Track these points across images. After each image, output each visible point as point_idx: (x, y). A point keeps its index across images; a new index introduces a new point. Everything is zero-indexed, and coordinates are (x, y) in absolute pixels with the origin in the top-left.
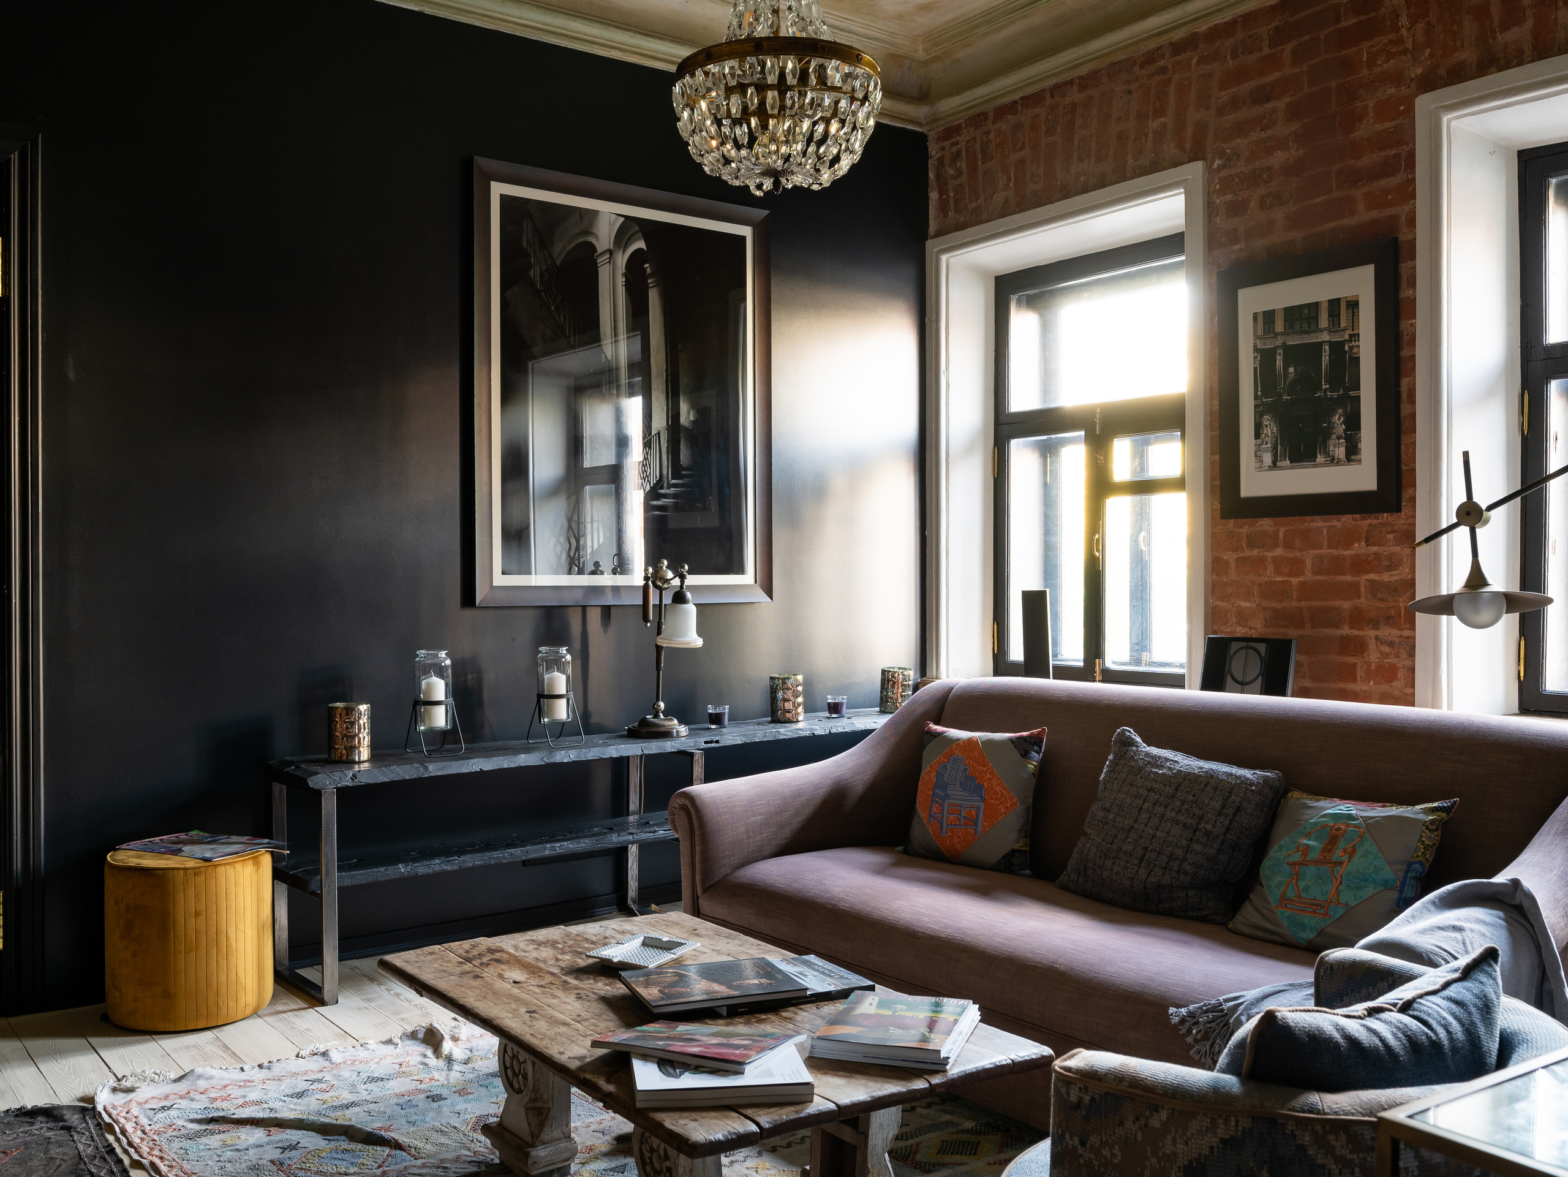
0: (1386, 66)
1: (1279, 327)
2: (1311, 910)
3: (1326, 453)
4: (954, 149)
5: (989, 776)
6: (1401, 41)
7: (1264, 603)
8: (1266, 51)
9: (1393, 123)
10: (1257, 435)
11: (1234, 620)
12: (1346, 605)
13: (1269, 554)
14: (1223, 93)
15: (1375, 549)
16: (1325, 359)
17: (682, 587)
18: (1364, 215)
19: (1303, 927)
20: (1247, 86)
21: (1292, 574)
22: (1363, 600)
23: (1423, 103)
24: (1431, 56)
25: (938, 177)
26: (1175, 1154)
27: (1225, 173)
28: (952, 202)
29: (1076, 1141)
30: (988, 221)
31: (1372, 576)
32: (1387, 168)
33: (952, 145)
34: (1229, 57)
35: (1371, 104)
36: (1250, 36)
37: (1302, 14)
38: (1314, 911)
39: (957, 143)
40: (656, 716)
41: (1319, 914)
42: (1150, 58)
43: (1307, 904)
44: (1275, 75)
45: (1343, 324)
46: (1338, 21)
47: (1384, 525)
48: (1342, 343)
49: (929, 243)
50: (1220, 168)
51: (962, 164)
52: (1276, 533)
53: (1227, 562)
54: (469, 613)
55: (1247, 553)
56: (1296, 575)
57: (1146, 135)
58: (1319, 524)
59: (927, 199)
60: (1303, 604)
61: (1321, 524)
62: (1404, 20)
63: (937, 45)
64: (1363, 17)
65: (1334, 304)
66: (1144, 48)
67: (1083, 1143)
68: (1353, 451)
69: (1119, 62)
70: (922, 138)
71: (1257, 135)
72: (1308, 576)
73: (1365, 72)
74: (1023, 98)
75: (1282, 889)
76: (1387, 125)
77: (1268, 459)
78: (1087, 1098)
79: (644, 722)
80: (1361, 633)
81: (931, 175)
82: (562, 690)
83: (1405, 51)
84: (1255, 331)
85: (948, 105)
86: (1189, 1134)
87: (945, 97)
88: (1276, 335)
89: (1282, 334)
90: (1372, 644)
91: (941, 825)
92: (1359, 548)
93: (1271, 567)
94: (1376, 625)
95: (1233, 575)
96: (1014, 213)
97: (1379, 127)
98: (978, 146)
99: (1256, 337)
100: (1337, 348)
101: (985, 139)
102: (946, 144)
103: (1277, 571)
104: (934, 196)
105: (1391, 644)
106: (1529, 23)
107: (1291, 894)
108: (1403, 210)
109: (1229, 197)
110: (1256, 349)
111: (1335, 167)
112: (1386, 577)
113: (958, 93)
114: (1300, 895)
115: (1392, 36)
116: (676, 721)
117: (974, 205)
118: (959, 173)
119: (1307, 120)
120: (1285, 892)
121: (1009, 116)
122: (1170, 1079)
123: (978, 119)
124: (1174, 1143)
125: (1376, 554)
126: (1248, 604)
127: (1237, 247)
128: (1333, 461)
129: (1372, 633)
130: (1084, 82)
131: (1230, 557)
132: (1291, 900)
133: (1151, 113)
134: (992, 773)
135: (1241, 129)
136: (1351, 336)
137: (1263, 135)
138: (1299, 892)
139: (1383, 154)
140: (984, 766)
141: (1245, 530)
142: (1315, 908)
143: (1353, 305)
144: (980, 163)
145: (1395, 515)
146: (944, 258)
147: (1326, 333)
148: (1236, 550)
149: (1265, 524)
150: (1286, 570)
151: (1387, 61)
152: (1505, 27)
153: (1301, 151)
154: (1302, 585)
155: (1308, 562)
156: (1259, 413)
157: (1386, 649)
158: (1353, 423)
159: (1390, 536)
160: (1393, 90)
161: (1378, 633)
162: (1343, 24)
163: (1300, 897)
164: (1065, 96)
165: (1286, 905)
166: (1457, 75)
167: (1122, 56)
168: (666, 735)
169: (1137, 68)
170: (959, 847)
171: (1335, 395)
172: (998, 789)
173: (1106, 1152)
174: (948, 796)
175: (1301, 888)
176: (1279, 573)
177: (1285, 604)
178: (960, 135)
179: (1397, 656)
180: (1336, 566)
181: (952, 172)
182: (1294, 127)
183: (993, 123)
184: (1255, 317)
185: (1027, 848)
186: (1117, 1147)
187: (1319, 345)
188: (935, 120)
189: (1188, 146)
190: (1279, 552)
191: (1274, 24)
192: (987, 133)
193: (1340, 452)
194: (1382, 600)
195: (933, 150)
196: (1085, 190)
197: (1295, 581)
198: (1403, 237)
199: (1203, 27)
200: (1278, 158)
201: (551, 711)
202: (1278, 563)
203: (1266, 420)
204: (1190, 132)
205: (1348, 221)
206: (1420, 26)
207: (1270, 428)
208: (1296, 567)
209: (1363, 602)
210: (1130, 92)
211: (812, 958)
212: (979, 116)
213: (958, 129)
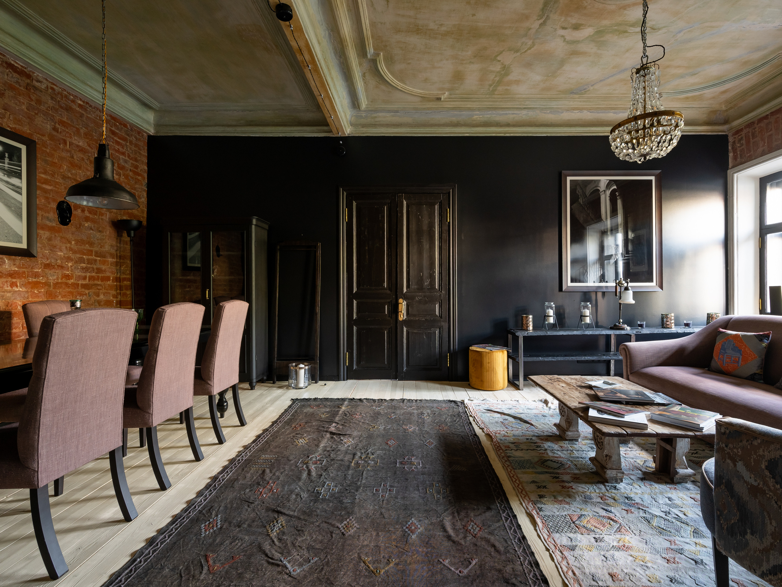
4: (740, 137)
5: (744, 347)
17: (627, 286)
25: (733, 148)
26: (764, 455)
28: (739, 156)
29: (724, 445)
30: (755, 159)
33: (739, 136)
39: (741, 135)
40: (619, 323)
49: (729, 171)
51: (744, 142)
54: (561, 293)
59: (728, 156)
63: (730, 103)
67: (726, 446)
70: (726, 136)
74: (771, 113)
78: (728, 431)
79: (615, 325)
81: (730, 148)
82: (588, 314)
85: (736, 123)
86: (770, 450)
87: (735, 121)
91: (723, 362)
96: (767, 154)
98: (750, 134)
101: (753, 131)
102: (736, 136)
104: (731, 155)
116: (626, 325)
117: (749, 154)
118: (742, 145)
121: (765, 120)
122: (763, 430)
123: (750, 125)
124: (764, 451)
134: (746, 346)
140: (742, 343)
144: (751, 139)
146: (735, 175)
168: (623, 329)
170: (731, 370)
172: (748, 351)
173: (735, 450)
174: (726, 353)
178: (742, 132)
181: (739, 145)
185: (762, 373)
186: (740, 449)
188: (731, 129)
192: (755, 129)
195: (731, 139)
201: (584, 320)
211: (660, 394)
212: (750, 123)
213: (741, 130)
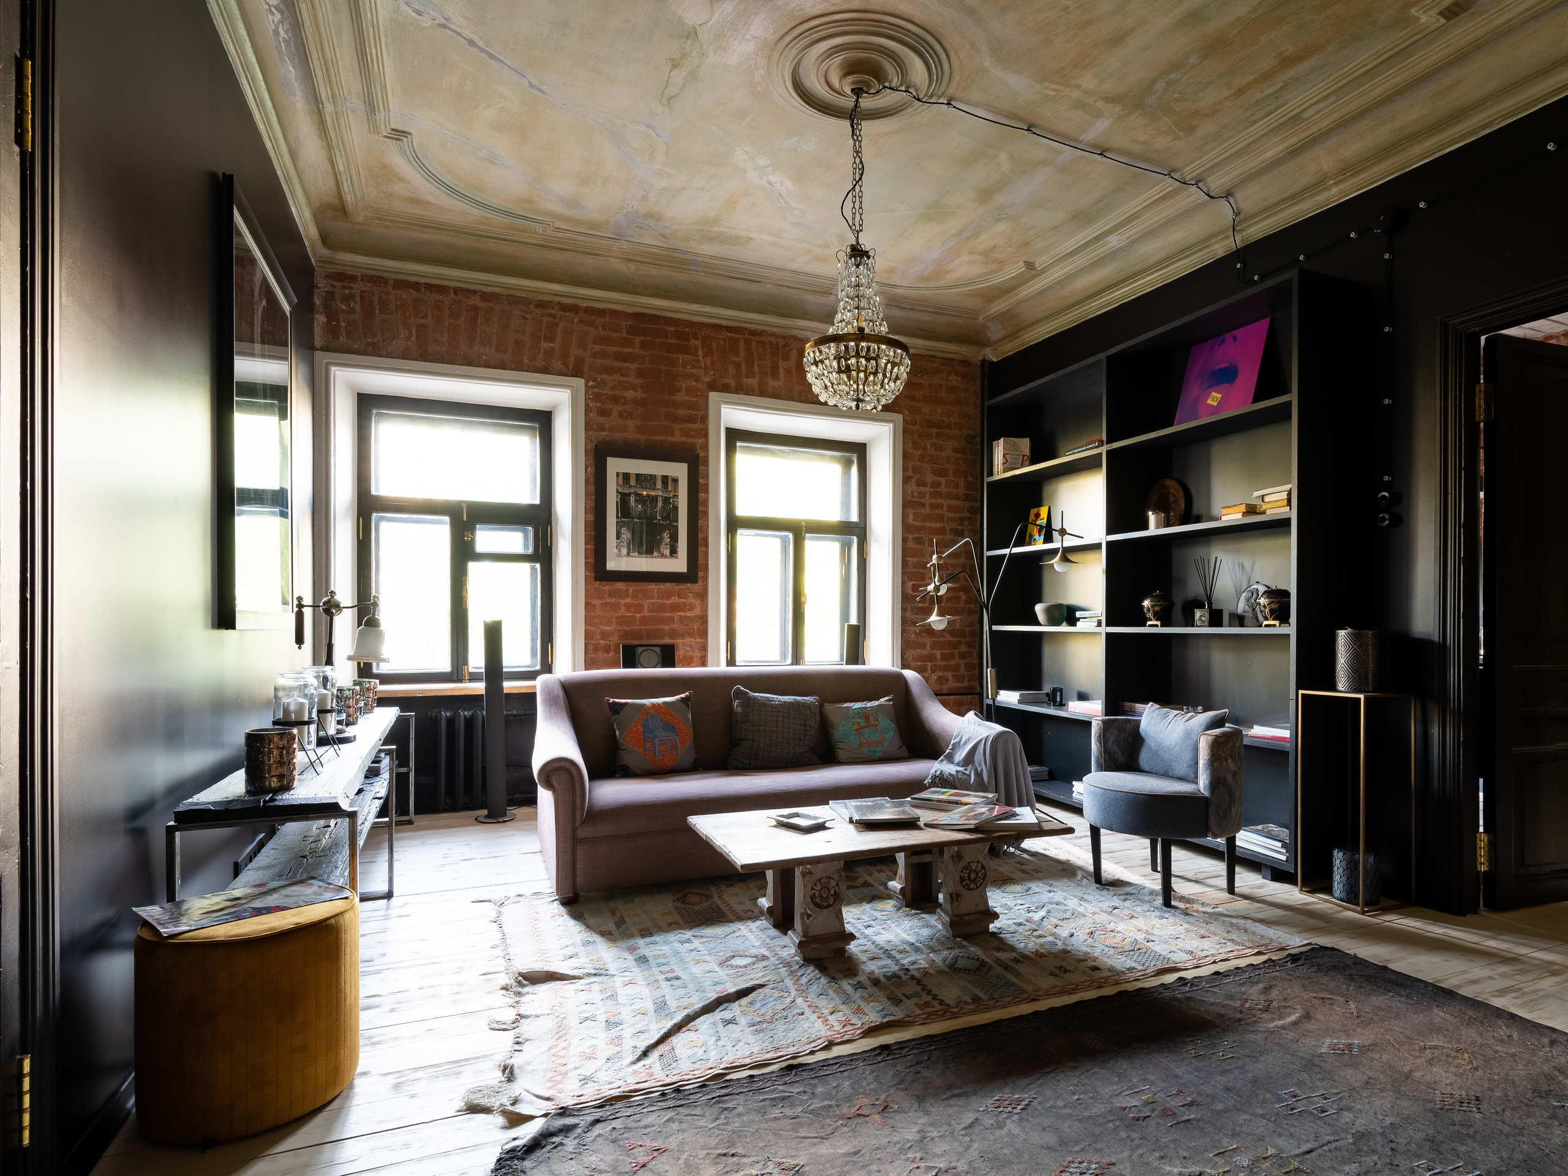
0: (691, 371)
1: (633, 482)
3: (659, 552)
4: (347, 291)
6: (698, 361)
7: (619, 627)
8: (625, 335)
9: (695, 399)
10: (618, 537)
11: (599, 637)
12: (666, 628)
13: (622, 602)
14: (596, 346)
15: (682, 600)
16: (660, 504)
18: (677, 438)
20: (612, 349)
21: (636, 612)
22: (675, 625)
23: (713, 396)
24: (714, 375)
25: (326, 305)
27: (596, 390)
28: (343, 330)
30: (387, 357)
31: (681, 613)
32: (691, 419)
33: (343, 287)
34: (600, 328)
35: (684, 386)
36: (614, 323)
37: (647, 325)
39: (351, 288)
41: (880, 746)
42: (542, 305)
44: (629, 350)
45: (670, 489)
46: (667, 338)
47: (687, 589)
48: (669, 498)
49: (318, 353)
50: (592, 387)
51: (356, 306)
52: (628, 590)
53: (594, 605)
55: (608, 600)
56: (639, 612)
57: (539, 349)
58: (653, 587)
60: (642, 627)
61: (654, 587)
62: (700, 353)
64: (680, 342)
65: (665, 479)
66: (540, 297)
68: (673, 552)
69: (518, 297)
71: (617, 377)
72: (646, 613)
73: (680, 369)
74: (426, 284)
76: (691, 399)
77: (624, 551)
80: (675, 641)
81: (317, 301)
83: (701, 368)
84: (617, 482)
87: (352, 252)
88: (631, 487)
89: (634, 487)
90: (681, 647)
92: (674, 600)
93: (623, 609)
94: (682, 636)
95: (598, 612)
96: (415, 360)
97: (687, 398)
98: (376, 299)
99: (618, 485)
100: (666, 500)
101: (384, 296)
102: (338, 284)
103: (627, 610)
104: (320, 317)
105: (691, 646)
106: (757, 379)
108: (699, 442)
109: (599, 405)
110: (618, 491)
111: (663, 410)
112: (688, 614)
113: (368, 255)
115: (695, 358)
117: (370, 340)
118: (352, 311)
119: (647, 380)
121: (411, 290)
123: (377, 280)
125: (683, 603)
126: (609, 628)
127: (604, 433)
128: (663, 556)
129: (681, 641)
130: (486, 297)
131: (597, 602)
133: (542, 338)
135: (610, 371)
136: (674, 495)
137: (621, 378)
139: (689, 412)
141: (607, 588)
143: (675, 481)
144: (377, 312)
145: (693, 585)
146: (334, 369)
147: (660, 491)
148: (601, 598)
149: (620, 585)
150: (633, 610)
151: (692, 369)
152: (747, 376)
153: (644, 395)
154: (642, 618)
155: (646, 606)
156: (619, 525)
157: (688, 648)
158: (674, 538)
159: (691, 595)
160: (695, 384)
161: (684, 641)
162: (669, 341)
164: (468, 298)
166: (725, 389)
167: (523, 295)
169: (532, 306)
171: (665, 523)
176: (629, 612)
177: (631, 628)
178: (355, 284)
179: (693, 651)
180: (662, 608)
181: (343, 307)
182: (640, 381)
183: (394, 289)
184: (618, 474)
187: (657, 496)
188: (331, 263)
189: (571, 367)
190: (629, 600)
191: (629, 323)
192: (388, 294)
193: (667, 552)
194: (686, 625)
195: (321, 283)
196: (487, 366)
197: (638, 615)
198: (702, 454)
199: (584, 304)
200: (630, 394)
202: (628, 607)
203: (624, 530)
204: (572, 359)
205: (670, 439)
206: (709, 359)
207: (626, 534)
208: (639, 608)
209: (675, 626)
210: (526, 318)
212: (378, 277)
213: (353, 278)
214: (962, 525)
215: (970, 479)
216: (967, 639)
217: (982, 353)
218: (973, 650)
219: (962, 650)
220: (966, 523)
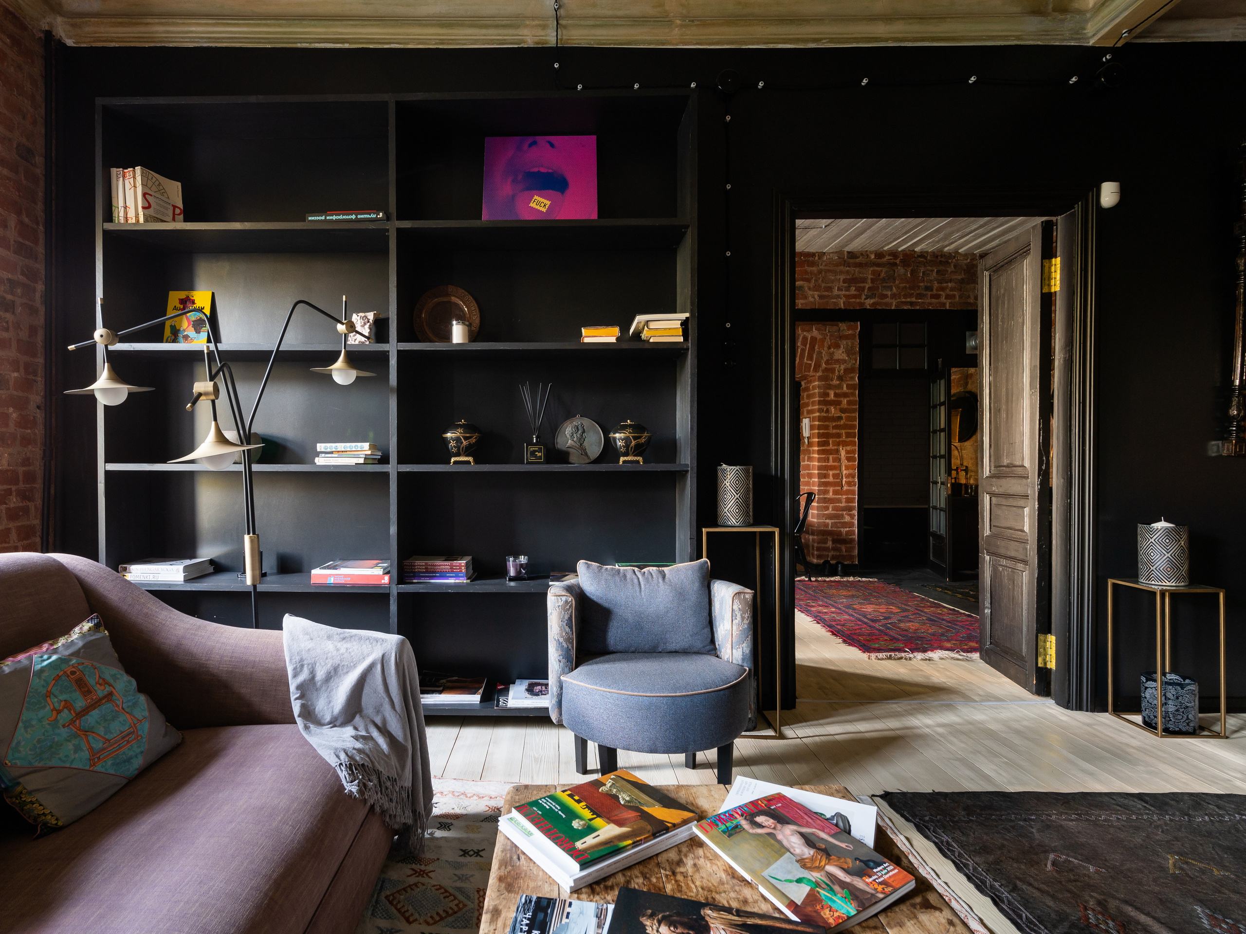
2: (126, 742)
19: (129, 760)
38: (128, 742)
41: (133, 740)
43: (119, 741)
75: (85, 749)
107: (98, 745)
114: (107, 740)
120: (91, 749)
132: (104, 749)
138: (105, 738)
142: (127, 739)
163: (109, 741)
165: (99, 758)
175: (102, 734)
214: (12, 293)
215: (26, 220)
216: (21, 486)
217: (48, 20)
218: (29, 504)
219: (12, 505)
220: (19, 291)
